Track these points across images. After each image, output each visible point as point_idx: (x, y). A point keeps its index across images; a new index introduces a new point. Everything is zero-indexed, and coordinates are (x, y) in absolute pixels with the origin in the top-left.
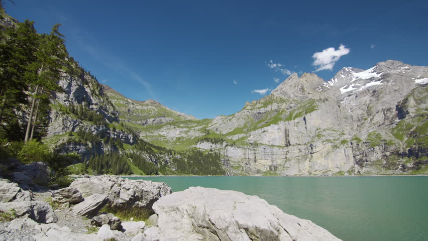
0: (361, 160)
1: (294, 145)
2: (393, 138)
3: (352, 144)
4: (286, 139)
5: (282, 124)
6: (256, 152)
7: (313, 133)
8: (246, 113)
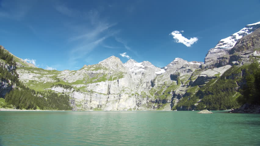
0: (138, 103)
1: (112, 94)
2: (150, 95)
3: (136, 96)
4: (108, 91)
5: (107, 82)
6: (92, 96)
7: (121, 88)
8: (84, 72)
